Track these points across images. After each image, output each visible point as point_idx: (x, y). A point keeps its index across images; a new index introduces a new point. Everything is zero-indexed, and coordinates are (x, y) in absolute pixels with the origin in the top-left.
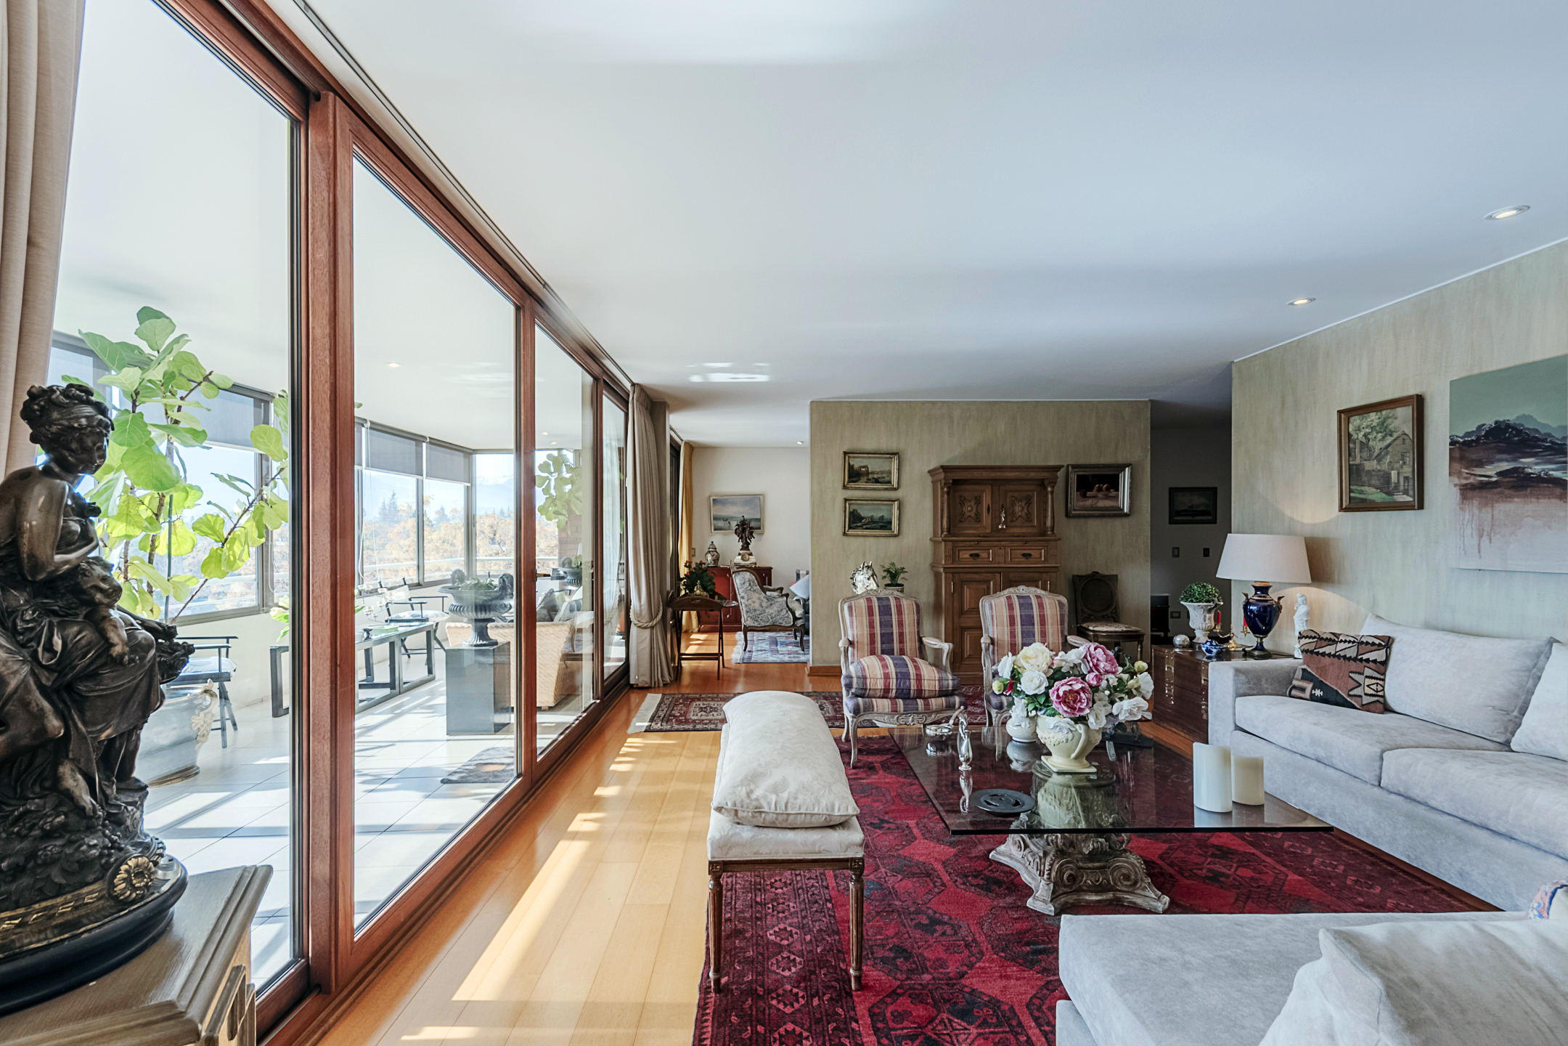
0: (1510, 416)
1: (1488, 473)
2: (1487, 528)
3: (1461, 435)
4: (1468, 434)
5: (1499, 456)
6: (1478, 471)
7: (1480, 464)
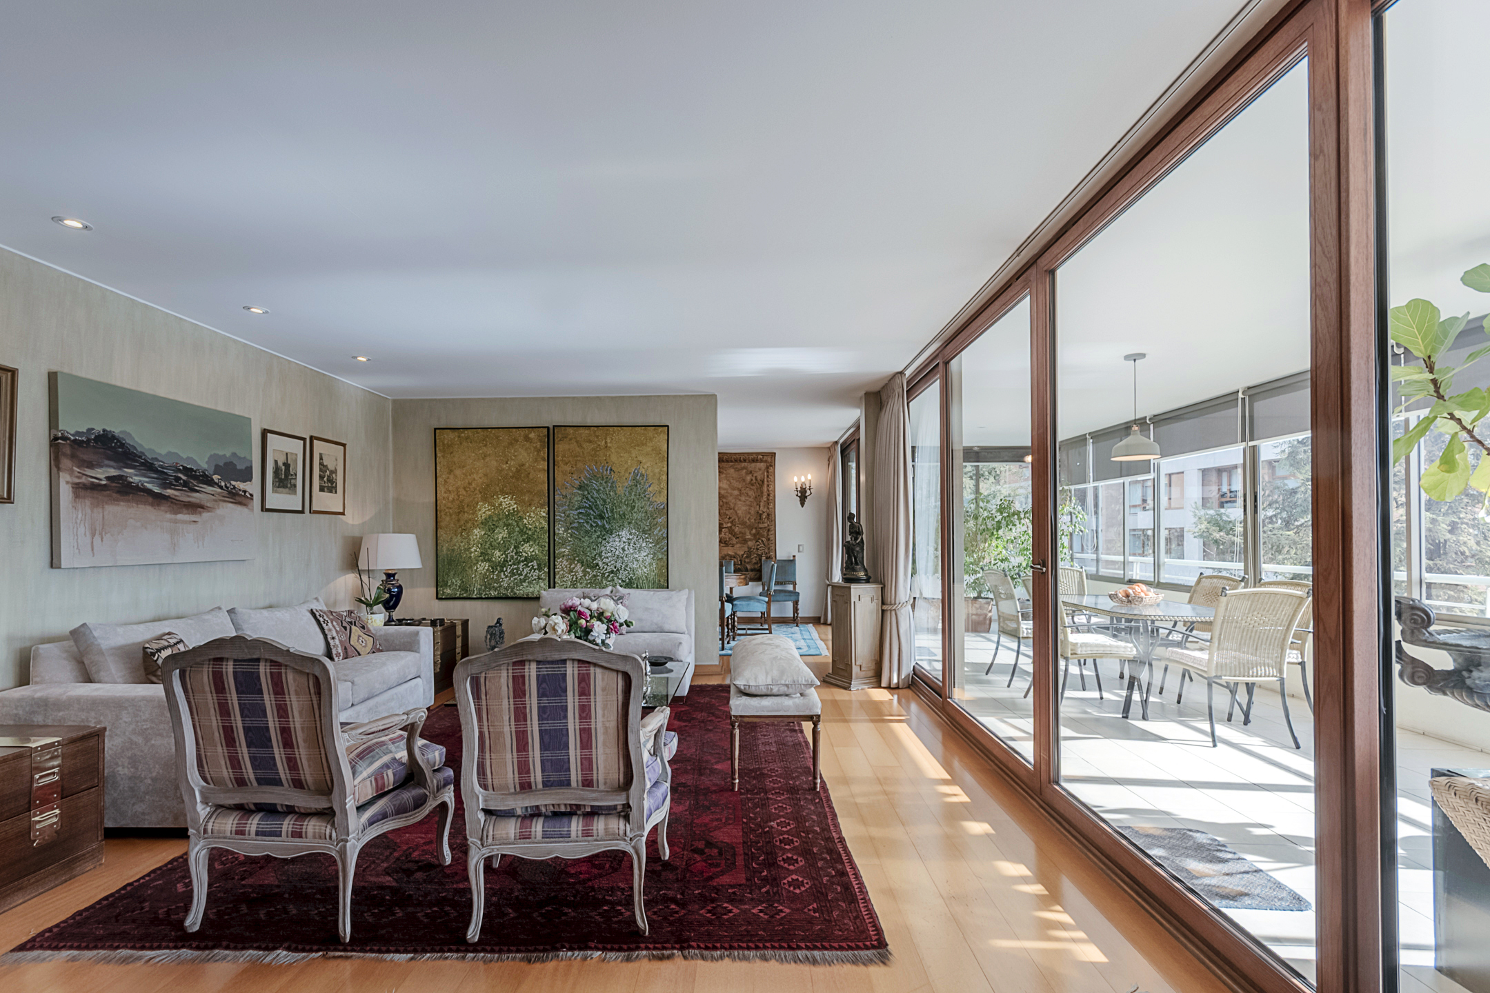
0: (116, 429)
1: (98, 476)
2: (98, 528)
3: (72, 432)
4: (78, 433)
5: (107, 462)
6: (89, 472)
7: (91, 465)
